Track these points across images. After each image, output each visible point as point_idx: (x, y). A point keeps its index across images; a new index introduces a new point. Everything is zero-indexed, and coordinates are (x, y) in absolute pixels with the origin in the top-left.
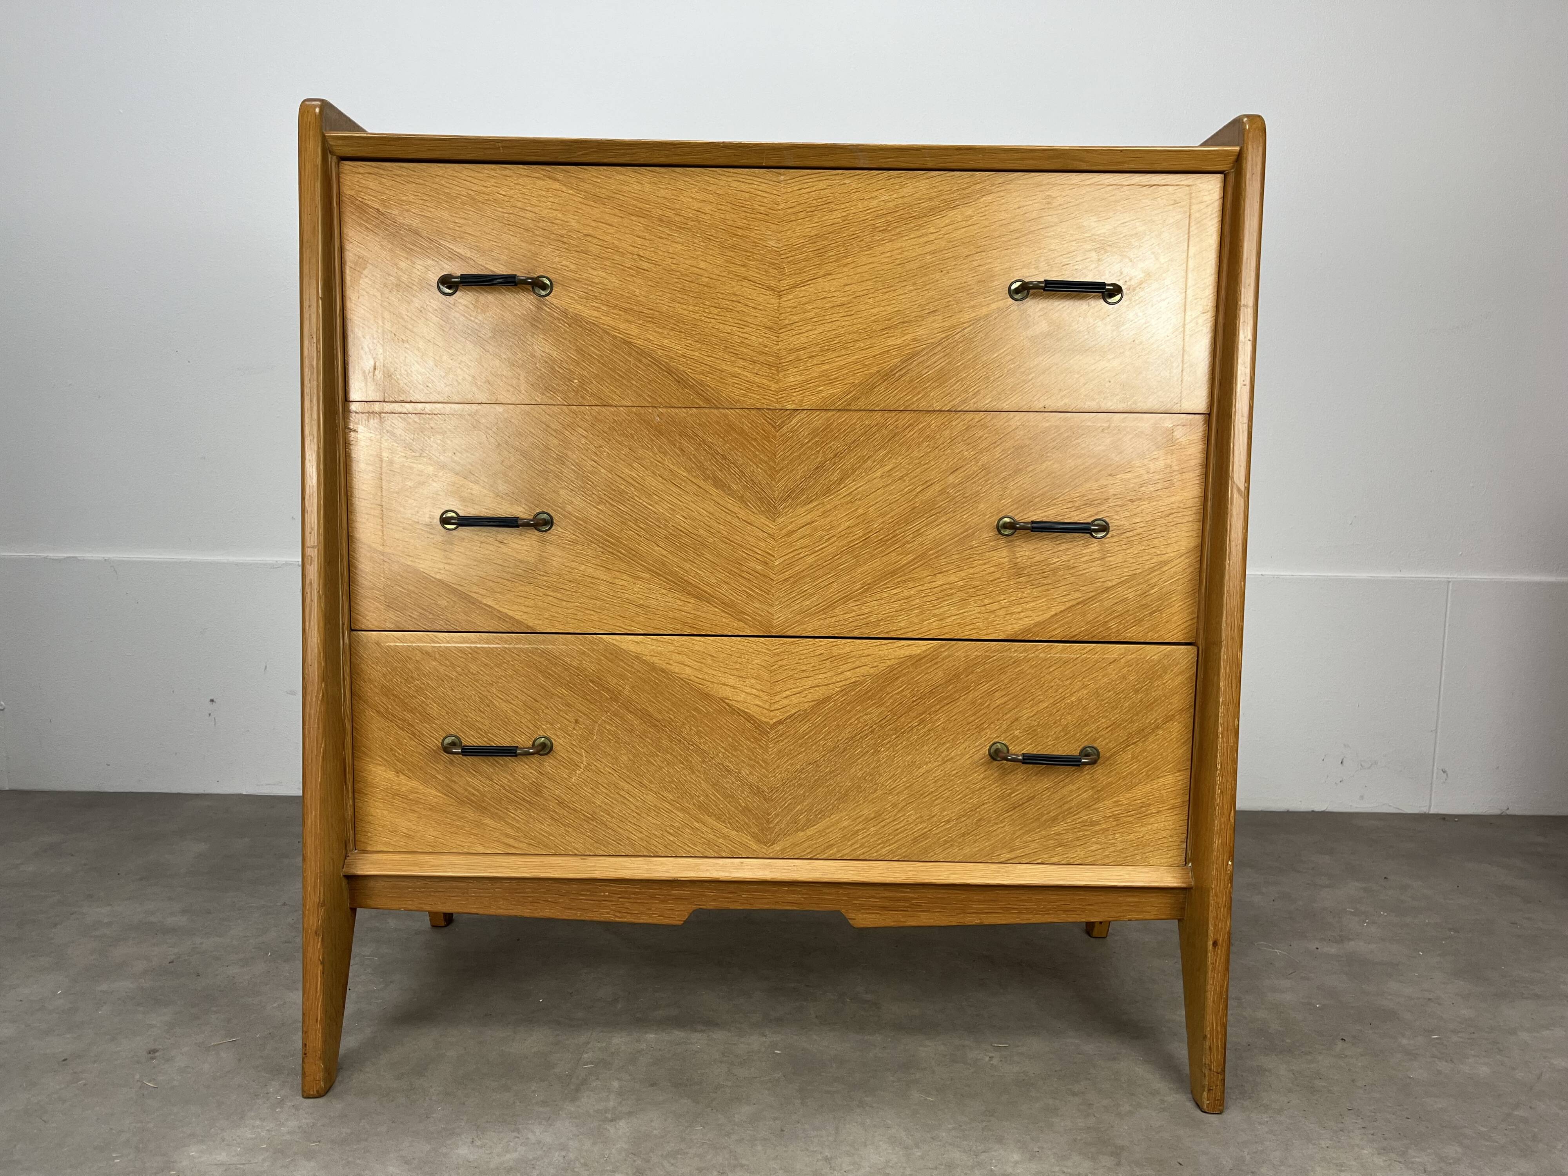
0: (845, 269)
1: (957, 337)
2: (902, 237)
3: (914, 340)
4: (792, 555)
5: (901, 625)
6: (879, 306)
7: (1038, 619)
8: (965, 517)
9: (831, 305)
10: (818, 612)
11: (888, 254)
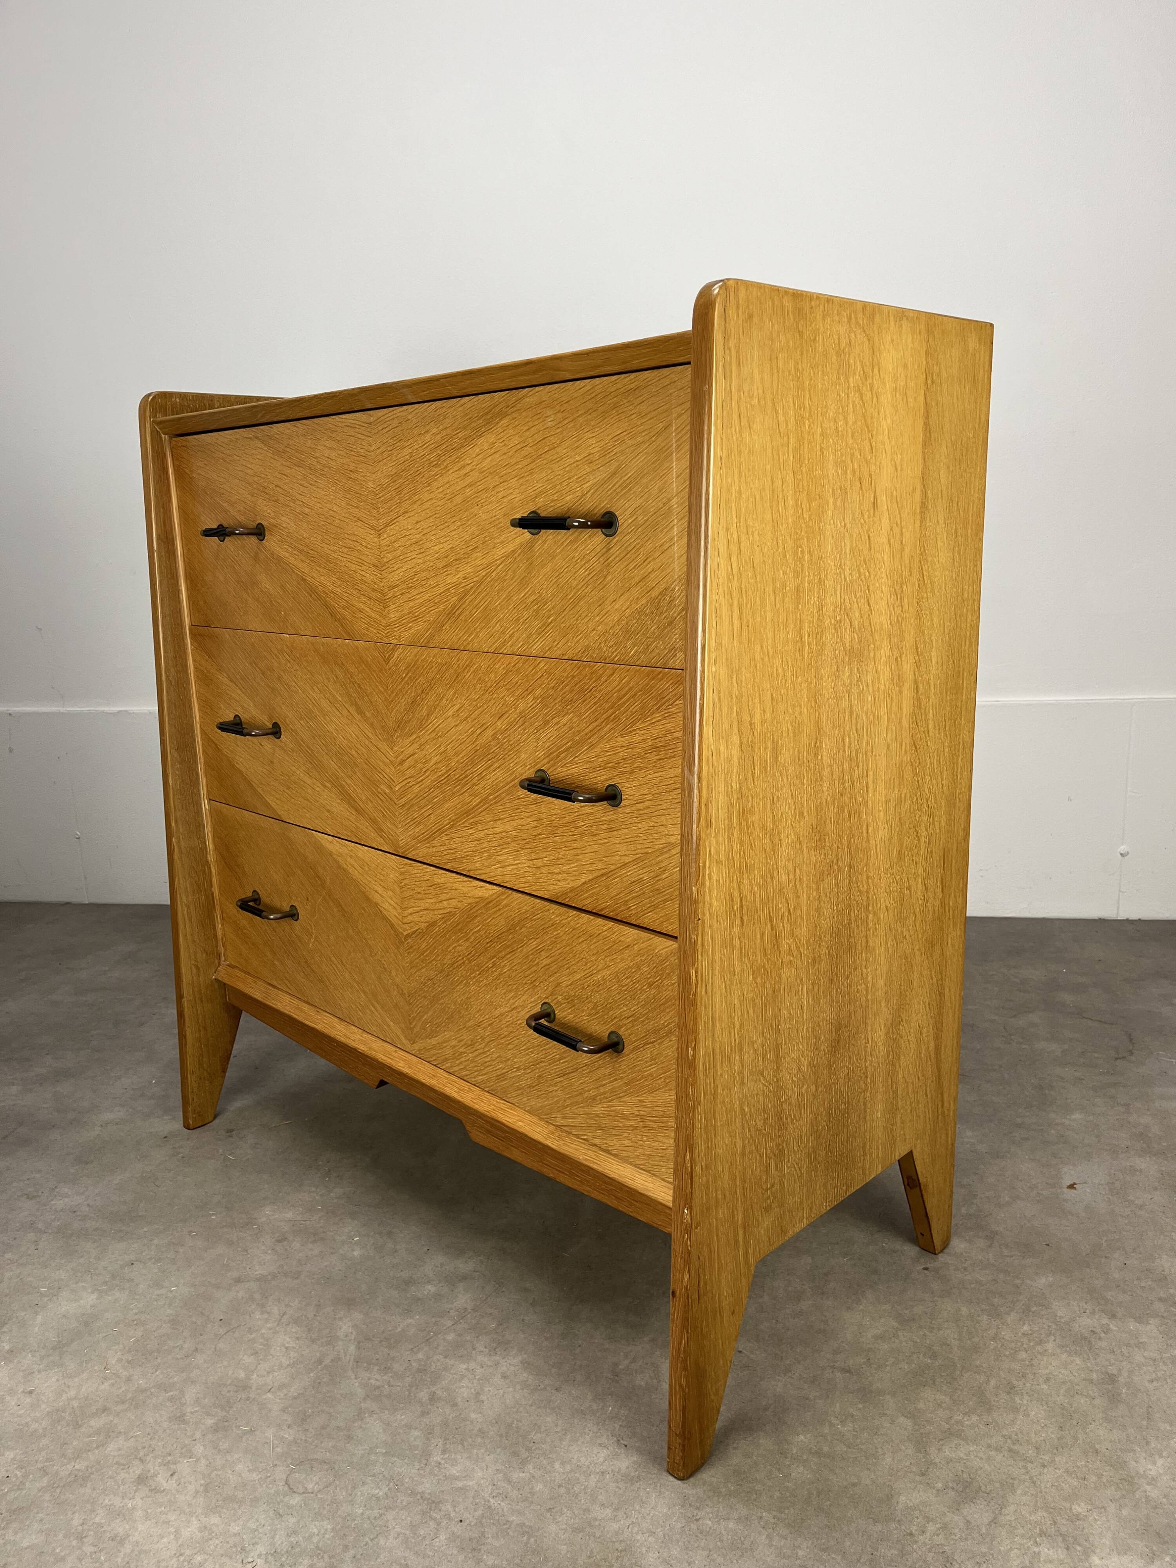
0: (415, 506)
1: (494, 574)
2: (448, 470)
3: (465, 578)
4: (404, 783)
5: (476, 865)
6: (439, 543)
7: (572, 884)
8: (512, 765)
9: (409, 543)
10: (425, 840)
11: (441, 490)
